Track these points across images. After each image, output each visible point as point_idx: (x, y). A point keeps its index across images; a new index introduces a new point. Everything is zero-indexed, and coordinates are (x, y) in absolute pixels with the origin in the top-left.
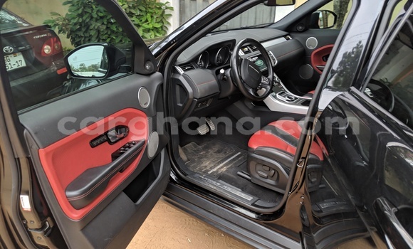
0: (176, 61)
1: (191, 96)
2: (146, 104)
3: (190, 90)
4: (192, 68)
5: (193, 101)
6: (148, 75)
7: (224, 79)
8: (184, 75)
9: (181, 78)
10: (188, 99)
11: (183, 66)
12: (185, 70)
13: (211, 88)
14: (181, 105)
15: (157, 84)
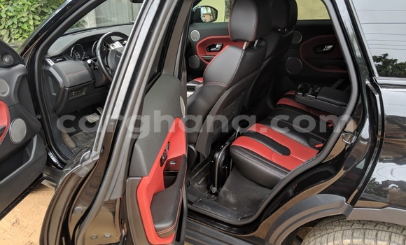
0: (46, 53)
1: (62, 86)
2: (5, 93)
3: (60, 79)
4: (64, 60)
5: (65, 90)
6: (9, 67)
7: (95, 69)
8: (54, 67)
9: (51, 70)
10: (60, 88)
11: (54, 58)
12: (55, 62)
13: (82, 77)
14: (55, 94)
15: (17, 75)
